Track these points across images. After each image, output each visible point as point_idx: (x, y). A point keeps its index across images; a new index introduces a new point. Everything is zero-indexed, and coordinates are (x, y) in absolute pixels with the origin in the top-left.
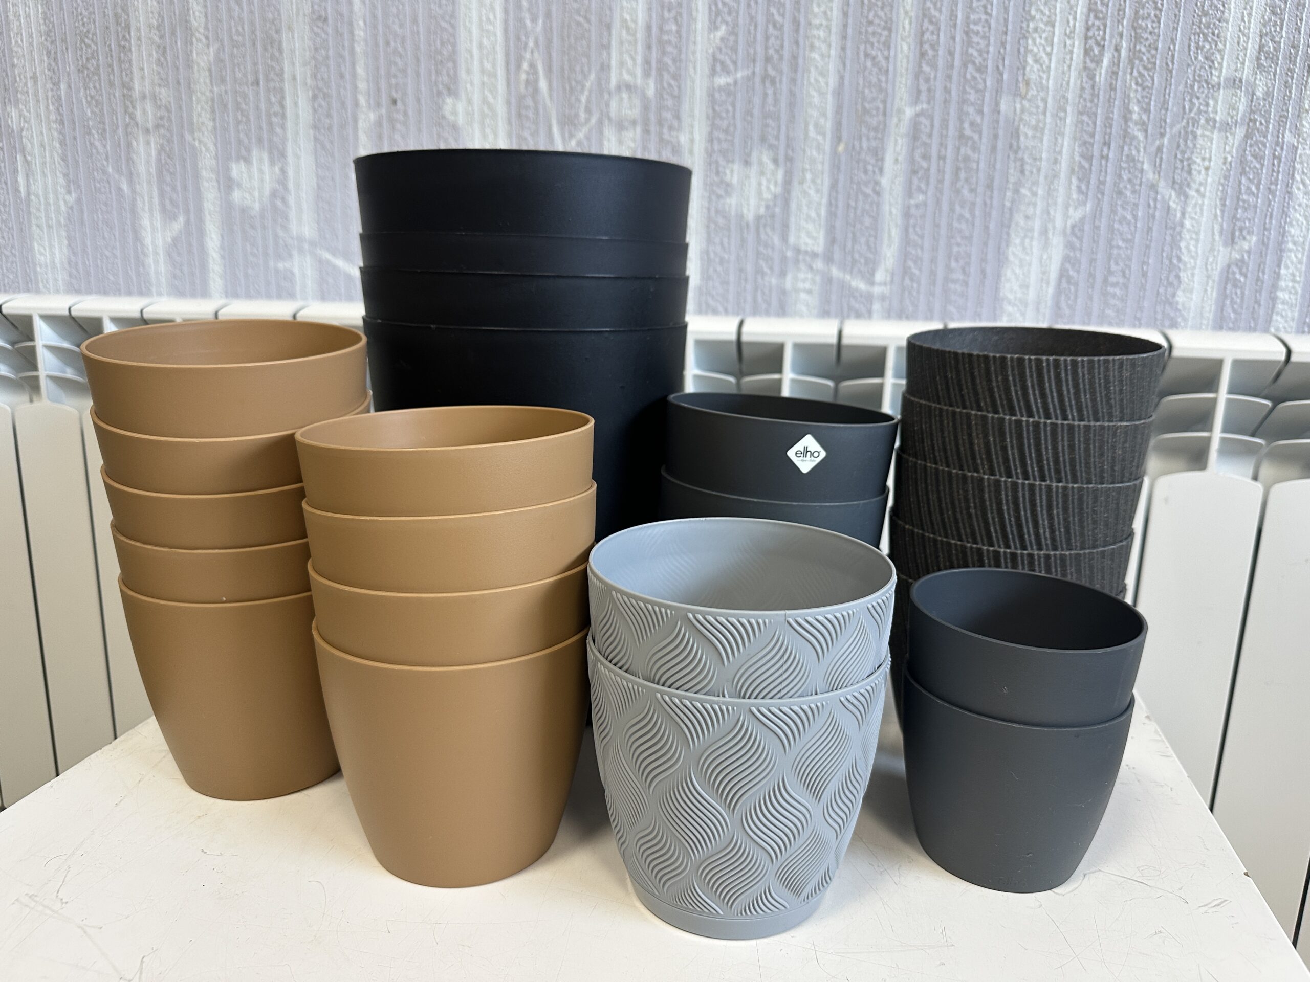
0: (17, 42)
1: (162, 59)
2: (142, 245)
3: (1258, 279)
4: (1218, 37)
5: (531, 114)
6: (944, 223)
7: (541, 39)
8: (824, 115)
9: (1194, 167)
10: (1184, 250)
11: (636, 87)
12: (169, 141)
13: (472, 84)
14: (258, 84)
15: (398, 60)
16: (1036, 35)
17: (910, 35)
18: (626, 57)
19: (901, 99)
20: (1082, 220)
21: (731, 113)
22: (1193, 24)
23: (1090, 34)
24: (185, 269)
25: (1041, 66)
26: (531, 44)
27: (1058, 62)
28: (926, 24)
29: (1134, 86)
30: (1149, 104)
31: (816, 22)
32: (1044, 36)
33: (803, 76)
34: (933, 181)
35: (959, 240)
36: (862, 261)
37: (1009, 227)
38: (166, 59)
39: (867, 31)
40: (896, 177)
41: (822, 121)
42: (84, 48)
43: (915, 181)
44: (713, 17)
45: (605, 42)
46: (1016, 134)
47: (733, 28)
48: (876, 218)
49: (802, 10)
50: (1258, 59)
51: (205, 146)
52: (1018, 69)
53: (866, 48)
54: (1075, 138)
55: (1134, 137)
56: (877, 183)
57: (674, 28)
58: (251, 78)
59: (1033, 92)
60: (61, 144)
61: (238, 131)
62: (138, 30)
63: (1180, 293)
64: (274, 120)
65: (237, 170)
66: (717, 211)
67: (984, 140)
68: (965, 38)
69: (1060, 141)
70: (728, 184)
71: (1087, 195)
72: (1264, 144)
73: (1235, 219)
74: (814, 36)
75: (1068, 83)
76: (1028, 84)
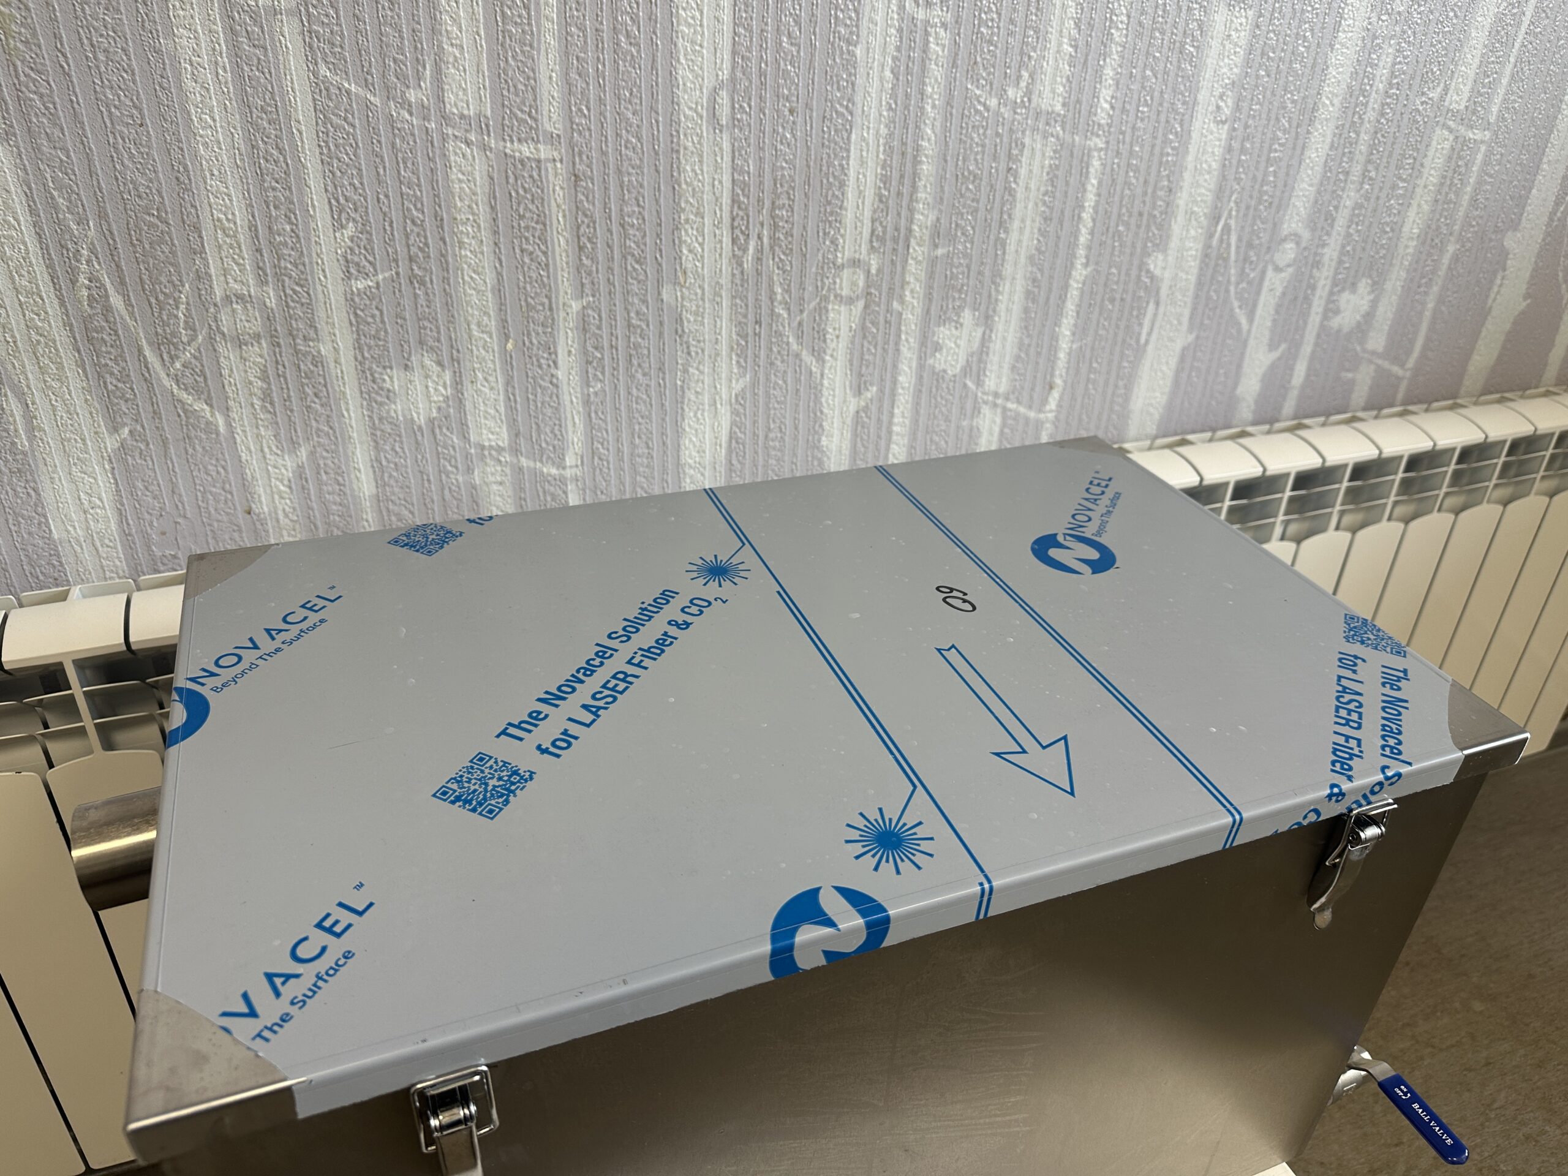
3: (879, 419)
4: (840, 223)
5: (105, 336)
6: (623, 408)
7: (100, 247)
8: (486, 313)
9: (828, 336)
10: (825, 404)
11: (250, 296)
16: (687, 226)
17: (565, 229)
18: (229, 262)
19: (566, 293)
20: (744, 389)
21: (378, 319)
22: (820, 212)
23: (736, 224)
25: (695, 255)
26: (85, 252)
27: (710, 251)
28: (581, 217)
29: (777, 271)
30: (789, 285)
31: (461, 217)
32: (695, 226)
33: (456, 274)
34: (608, 370)
35: (640, 420)
36: (551, 449)
37: (682, 403)
39: (519, 225)
40: (571, 368)
41: (485, 319)
43: (591, 370)
44: (336, 214)
45: (196, 246)
46: (679, 320)
47: (364, 225)
48: (557, 408)
49: (443, 204)
50: (871, 241)
52: (675, 258)
53: (520, 243)
54: (731, 320)
55: (779, 315)
56: (552, 375)
57: (288, 228)
59: (691, 280)
63: (824, 438)
66: (381, 419)
67: (651, 327)
68: (621, 230)
69: (719, 322)
70: (389, 390)
71: (746, 368)
72: (878, 313)
73: (860, 375)
74: (462, 232)
75: (721, 270)
76: (685, 273)
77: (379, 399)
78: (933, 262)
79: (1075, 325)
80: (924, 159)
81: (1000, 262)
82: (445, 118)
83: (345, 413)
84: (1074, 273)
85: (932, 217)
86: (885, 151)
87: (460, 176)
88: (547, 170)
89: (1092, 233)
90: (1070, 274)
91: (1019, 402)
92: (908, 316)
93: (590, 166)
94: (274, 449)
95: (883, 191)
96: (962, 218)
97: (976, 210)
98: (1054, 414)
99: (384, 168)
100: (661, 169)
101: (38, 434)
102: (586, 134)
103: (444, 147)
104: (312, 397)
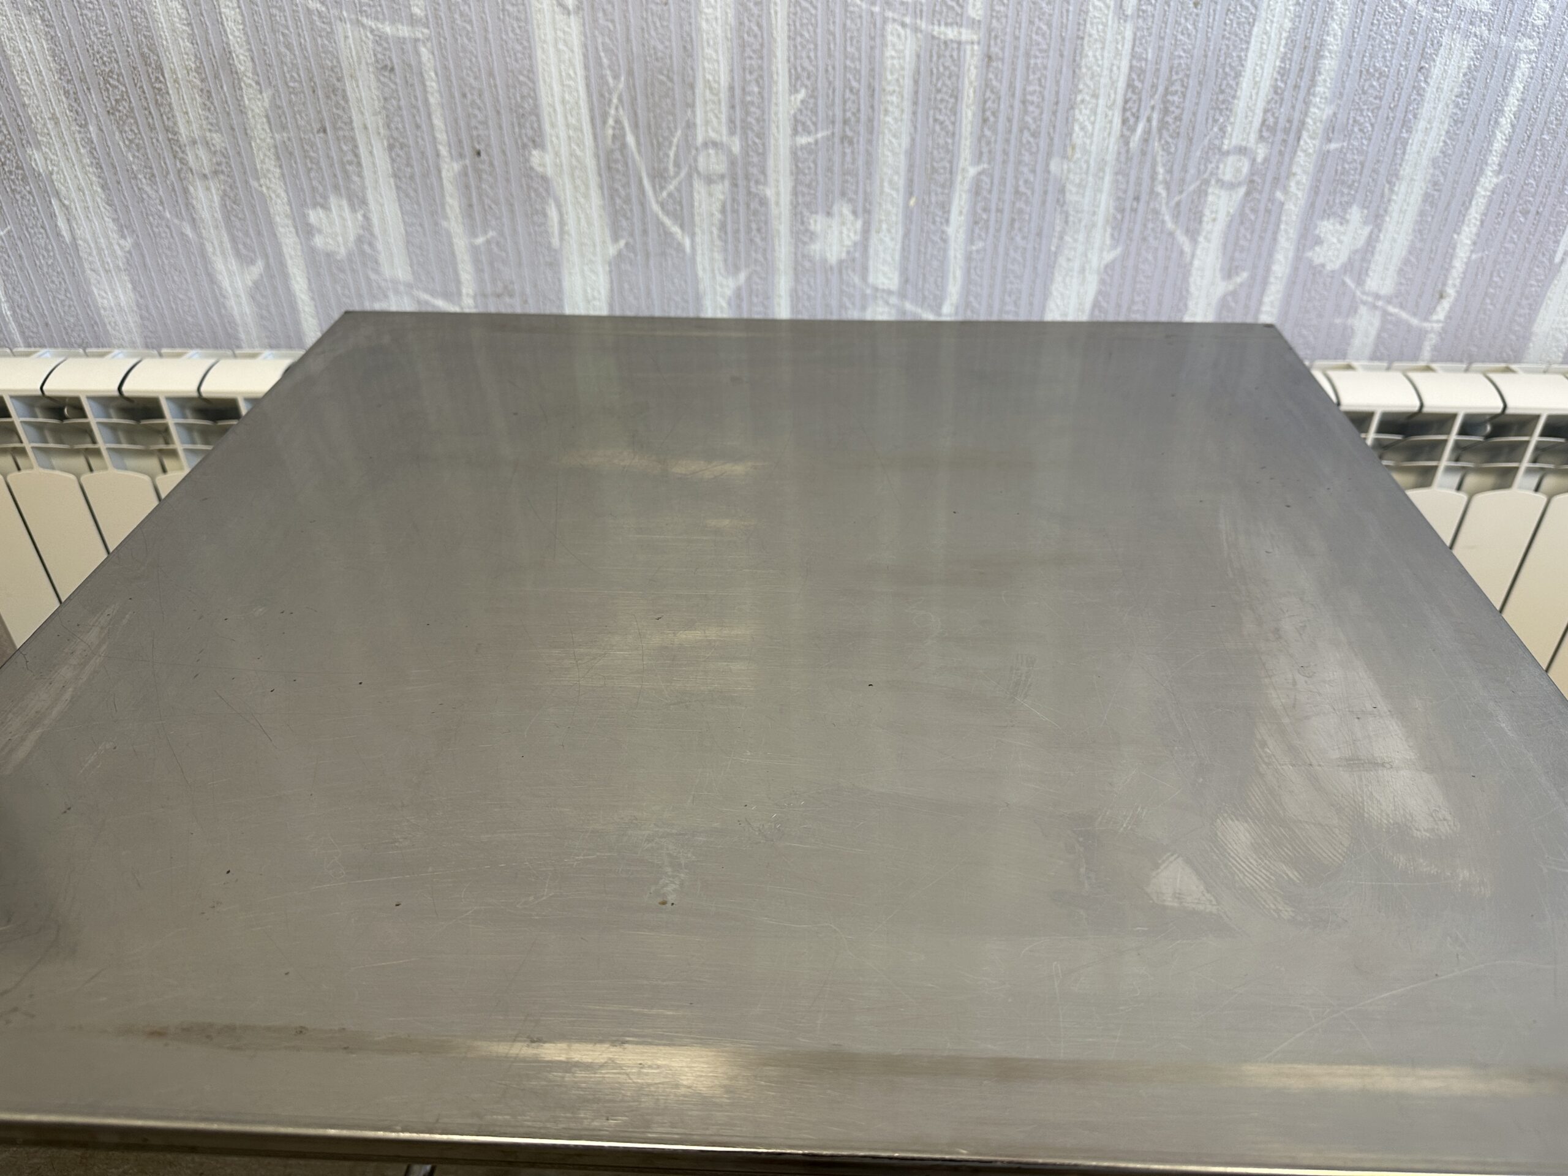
0: (23, 80)
1: (208, 103)
2: (220, 288)
3: (1246, 306)
4: (1231, 111)
5: (620, 166)
6: (1000, 265)
7: (625, 98)
8: (898, 173)
9: (1205, 219)
10: (1192, 284)
11: (722, 144)
12: (233, 187)
13: (558, 137)
14: (325, 131)
15: (477, 112)
16: (1082, 106)
17: (974, 103)
18: (711, 115)
19: (966, 160)
20: (1113, 262)
21: (813, 170)
22: (1212, 100)
23: (1128, 106)
24: (273, 310)
25: (1086, 133)
26: (615, 101)
27: (1100, 130)
28: (988, 94)
29: (1161, 153)
30: (1172, 167)
31: (890, 88)
32: (1090, 106)
33: (878, 137)
34: (992, 230)
35: (1013, 279)
36: (932, 296)
37: (1054, 267)
38: (212, 103)
39: (935, 98)
40: (960, 227)
41: (896, 178)
42: (111, 89)
43: (977, 231)
44: (793, 81)
45: (690, 101)
46: (1062, 191)
47: (813, 91)
48: (943, 261)
49: (877, 77)
50: (1261, 131)
51: (274, 192)
52: (1066, 135)
53: (934, 114)
54: (1111, 194)
55: (1158, 194)
56: (943, 232)
57: (756, 89)
58: (316, 126)
59: (1078, 155)
60: (102, 187)
61: (310, 179)
62: (173, 71)
64: (349, 168)
65: (314, 216)
66: (803, 256)
67: (1036, 195)
68: (1022, 107)
69: (1099, 197)
70: (812, 232)
71: (1118, 241)
72: (1259, 201)
73: (1232, 259)
74: (888, 102)
75: (1107, 148)
76: (1073, 148)
77: (806, 239)
78: (1324, 156)
79: (1478, 235)
80: (1327, 54)
81: (1398, 161)
82: (888, 3)
83: (777, 247)
84: (1482, 180)
85: (1329, 111)
86: (1286, 44)
87: (893, 53)
88: (965, 51)
89: (1509, 140)
90: (1478, 180)
91: (1402, 306)
92: (1290, 206)
93: (1003, 49)
94: (723, 271)
95: (1279, 83)
96: (1362, 115)
97: (1379, 108)
98: (1441, 325)
99: (835, 44)
100: (1066, 53)
101: (566, 237)
102: (1004, 20)
103: (883, 29)
104: (754, 232)
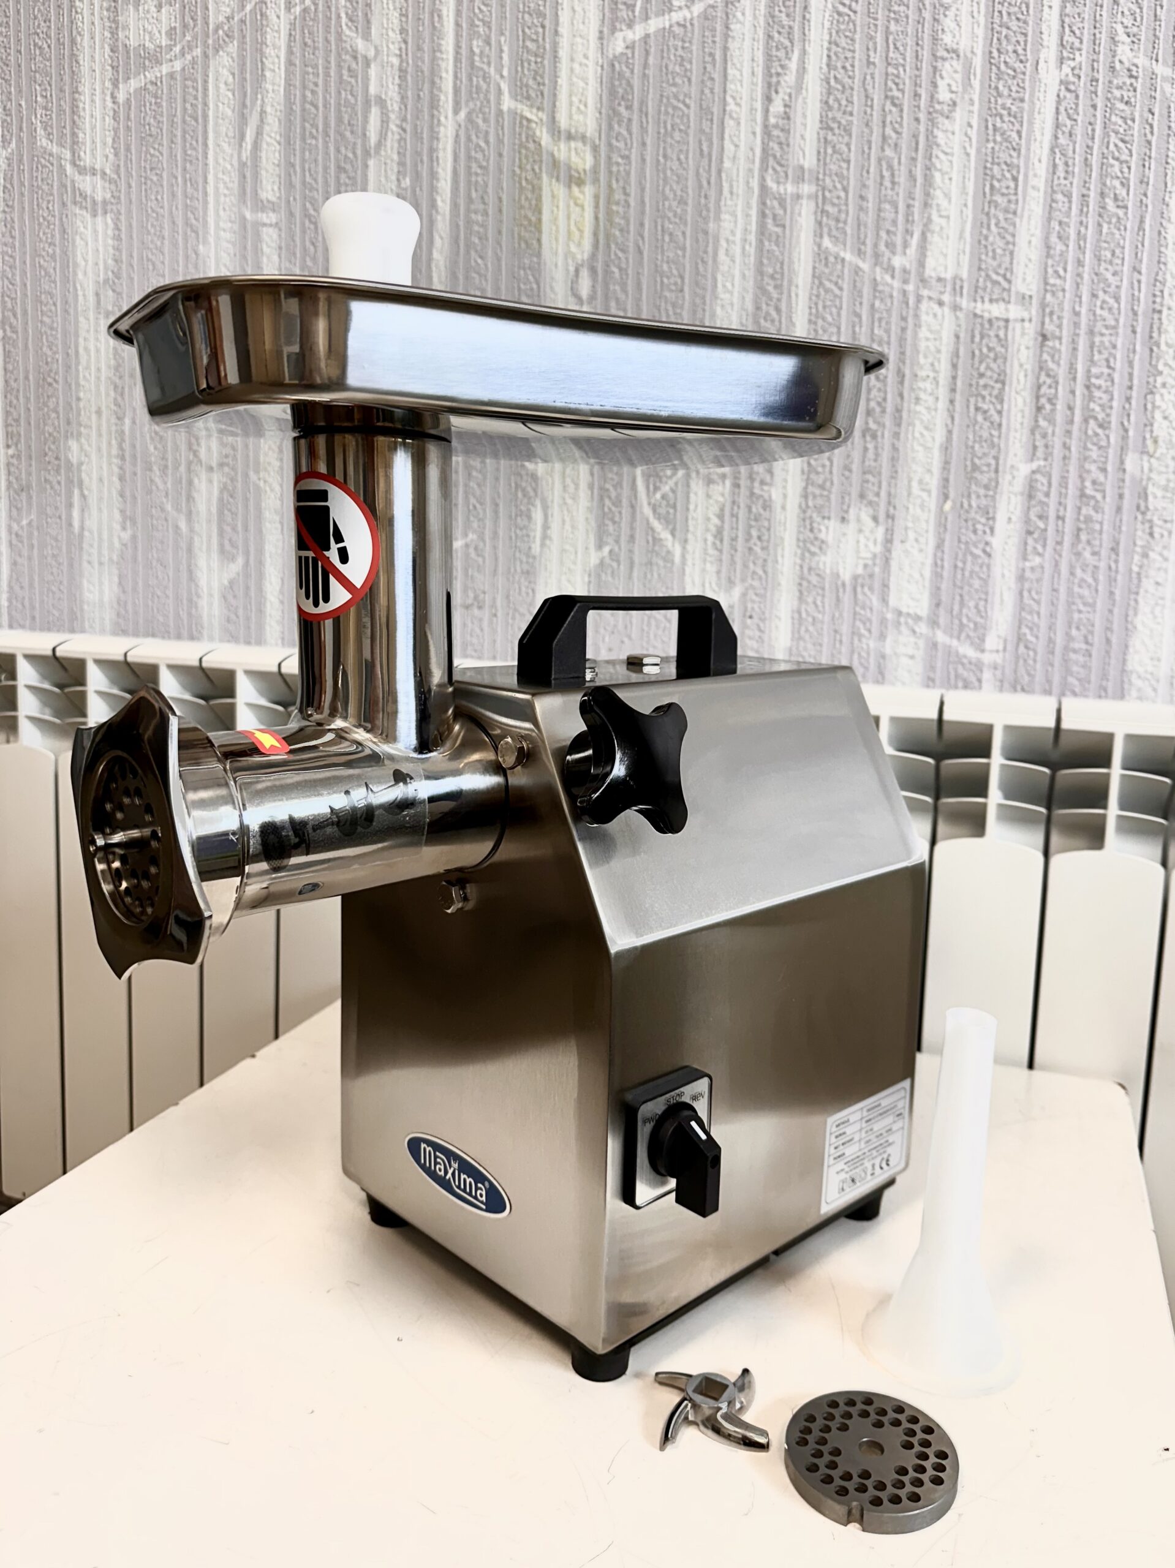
0: (84, 376)
2: (197, 586)
6: (1063, 590)
8: (929, 471)
12: (233, 480)
16: (1164, 391)
17: (1024, 389)
19: (1015, 455)
21: (827, 469)
24: (241, 612)
25: (1171, 422)
28: (1043, 378)
33: (907, 430)
34: (1050, 543)
35: (1081, 607)
36: (972, 625)
37: (1137, 594)
39: (978, 383)
40: (1009, 537)
41: (927, 477)
43: (1030, 541)
46: (1143, 494)
48: (986, 581)
49: (908, 361)
51: (270, 486)
52: (1145, 425)
53: (977, 401)
56: (987, 543)
59: (1161, 450)
60: (120, 480)
66: (810, 569)
67: (1108, 499)
68: (1086, 393)
70: (823, 542)
74: (920, 389)
76: (1156, 442)
77: (813, 549)
82: (923, 281)
83: (780, 559)
87: (929, 335)
88: (1014, 329)
93: (1060, 327)
94: (714, 585)
100: (1139, 330)
101: (548, 542)
102: (1060, 294)
103: (917, 308)
104: (755, 540)
